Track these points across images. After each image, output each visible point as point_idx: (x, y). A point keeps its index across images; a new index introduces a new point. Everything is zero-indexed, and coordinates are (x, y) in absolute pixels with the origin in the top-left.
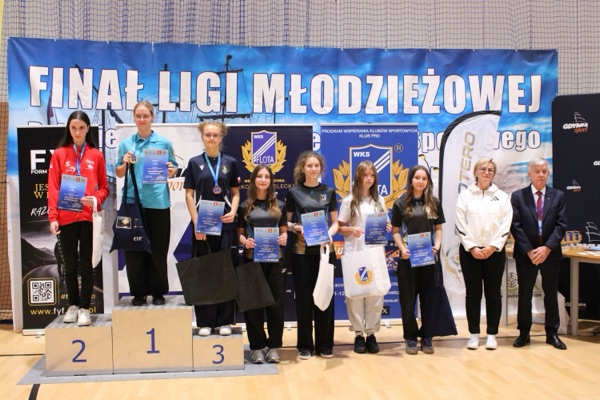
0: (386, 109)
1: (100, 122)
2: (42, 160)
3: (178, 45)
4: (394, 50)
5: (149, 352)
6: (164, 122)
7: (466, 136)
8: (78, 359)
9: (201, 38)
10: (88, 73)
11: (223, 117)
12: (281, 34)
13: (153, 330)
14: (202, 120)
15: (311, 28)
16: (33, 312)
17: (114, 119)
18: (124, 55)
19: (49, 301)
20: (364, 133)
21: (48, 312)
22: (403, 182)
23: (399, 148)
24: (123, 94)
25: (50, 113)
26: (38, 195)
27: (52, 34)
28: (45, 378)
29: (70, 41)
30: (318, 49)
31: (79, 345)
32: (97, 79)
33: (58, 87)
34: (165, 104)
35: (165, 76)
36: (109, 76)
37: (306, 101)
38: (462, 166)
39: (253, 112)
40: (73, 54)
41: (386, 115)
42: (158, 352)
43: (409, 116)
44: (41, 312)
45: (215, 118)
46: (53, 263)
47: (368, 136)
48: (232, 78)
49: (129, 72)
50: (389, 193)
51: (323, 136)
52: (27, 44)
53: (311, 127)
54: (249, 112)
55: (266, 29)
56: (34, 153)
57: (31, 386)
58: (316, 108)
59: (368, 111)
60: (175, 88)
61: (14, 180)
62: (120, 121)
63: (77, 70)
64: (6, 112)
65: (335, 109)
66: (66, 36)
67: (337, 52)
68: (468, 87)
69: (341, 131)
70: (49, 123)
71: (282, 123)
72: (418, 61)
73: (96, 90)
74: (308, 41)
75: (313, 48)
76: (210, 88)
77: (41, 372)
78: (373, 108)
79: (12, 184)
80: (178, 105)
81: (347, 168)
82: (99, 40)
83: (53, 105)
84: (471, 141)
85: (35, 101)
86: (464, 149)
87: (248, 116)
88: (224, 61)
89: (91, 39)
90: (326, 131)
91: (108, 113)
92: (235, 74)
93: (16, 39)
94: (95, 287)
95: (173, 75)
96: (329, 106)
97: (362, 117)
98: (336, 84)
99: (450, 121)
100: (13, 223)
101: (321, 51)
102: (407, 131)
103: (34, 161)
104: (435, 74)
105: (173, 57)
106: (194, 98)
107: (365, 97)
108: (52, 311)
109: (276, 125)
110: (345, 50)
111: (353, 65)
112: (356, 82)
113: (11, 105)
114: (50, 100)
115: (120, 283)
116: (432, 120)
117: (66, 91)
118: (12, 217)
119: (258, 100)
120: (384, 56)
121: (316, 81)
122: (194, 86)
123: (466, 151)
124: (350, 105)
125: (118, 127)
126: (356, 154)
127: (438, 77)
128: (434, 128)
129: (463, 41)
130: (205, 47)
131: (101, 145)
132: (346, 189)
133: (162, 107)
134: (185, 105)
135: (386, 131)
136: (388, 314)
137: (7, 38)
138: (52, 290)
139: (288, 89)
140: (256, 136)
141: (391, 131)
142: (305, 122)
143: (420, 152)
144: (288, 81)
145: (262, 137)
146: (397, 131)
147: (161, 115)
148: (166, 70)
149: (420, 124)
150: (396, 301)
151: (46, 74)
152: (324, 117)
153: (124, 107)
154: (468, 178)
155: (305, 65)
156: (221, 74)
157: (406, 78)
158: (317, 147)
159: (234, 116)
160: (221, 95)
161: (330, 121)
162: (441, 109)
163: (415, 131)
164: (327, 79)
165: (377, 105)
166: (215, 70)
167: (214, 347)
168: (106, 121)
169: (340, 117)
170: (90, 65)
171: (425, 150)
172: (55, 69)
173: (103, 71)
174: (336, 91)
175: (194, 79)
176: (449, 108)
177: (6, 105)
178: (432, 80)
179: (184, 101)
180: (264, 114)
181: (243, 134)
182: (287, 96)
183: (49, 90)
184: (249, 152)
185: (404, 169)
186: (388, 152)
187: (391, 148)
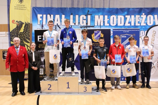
0: (131, 24)
1: (55, 28)
2: (41, 38)
3: (75, 8)
4: (133, 8)
5: (67, 88)
7: (153, 32)
8: (49, 89)
9: (81, 6)
10: (52, 16)
11: (87, 27)
12: (102, 4)
13: (68, 82)
14: (81, 28)
15: (110, 3)
18: (61, 11)
19: (42, 74)
20: (125, 31)
21: (42, 77)
22: (135, 44)
23: (134, 35)
24: (61, 21)
25: (42, 26)
26: (39, 47)
27: (43, 6)
28: (41, 94)
29: (48, 8)
31: (50, 85)
33: (44, 19)
34: (72, 24)
35: (72, 16)
36: (57, 17)
37: (109, 22)
38: (152, 40)
39: (95, 26)
40: (48, 11)
41: (131, 26)
42: (69, 88)
43: (137, 26)
45: (84, 27)
46: (43, 64)
47: (126, 32)
48: (89, 16)
49: (62, 15)
51: (113, 32)
52: (37, 9)
53: (110, 29)
54: (94, 25)
55: (98, 3)
56: (38, 36)
57: (38, 95)
58: (112, 24)
59: (126, 25)
60: (74, 19)
62: (60, 28)
63: (49, 15)
64: (32, 26)
65: (117, 24)
66: (47, 6)
67: (117, 9)
68: (154, 18)
69: (118, 30)
70: (42, 29)
71: (102, 28)
72: (140, 11)
73: (54, 20)
74: (109, 6)
75: (111, 8)
76: (83, 19)
77: (40, 92)
78: (127, 24)
80: (75, 24)
81: (120, 40)
82: (55, 7)
83: (43, 24)
84: (155, 33)
85: (39, 23)
86: (153, 35)
87: (93, 26)
88: (87, 12)
89: (53, 7)
90: (114, 30)
91: (57, 26)
92: (90, 16)
93: (34, 7)
95: (74, 16)
96: (115, 24)
97: (124, 27)
98: (117, 18)
99: (148, 27)
101: (113, 9)
102: (136, 30)
103: (39, 38)
104: (145, 15)
105: (74, 11)
106: (79, 22)
107: (125, 21)
108: (43, 76)
111: (122, 13)
112: (123, 17)
113: (33, 24)
114: (43, 23)
115: (60, 70)
116: (143, 27)
117: (46, 20)
119: (96, 22)
120: (130, 10)
121: (112, 17)
122: (79, 19)
123: (153, 36)
124: (121, 24)
126: (122, 37)
128: (144, 30)
129: (153, 5)
130: (82, 9)
134: (77, 24)
135: (131, 30)
137: (32, 7)
138: (43, 71)
139: (104, 19)
140: (95, 32)
141: (132, 30)
142: (108, 28)
143: (140, 36)
144: (104, 17)
145: (97, 32)
146: (134, 30)
148: (72, 15)
149: (140, 28)
151: (42, 16)
152: (114, 27)
153: (61, 24)
154: (154, 43)
155: (109, 13)
156: (86, 15)
157: (137, 16)
158: (112, 35)
159: (89, 27)
160: (86, 21)
161: (115, 28)
162: (146, 24)
163: (139, 30)
164: (115, 16)
165: (128, 23)
166: (85, 14)
167: (84, 87)
168: (57, 28)
169: (118, 27)
170: (53, 14)
171: (141, 36)
172: (44, 15)
173: (56, 15)
174: (117, 20)
175: (79, 17)
176: (149, 24)
177: (32, 24)
178: (144, 16)
179: (77, 23)
180: (98, 26)
181: (92, 31)
182: (104, 21)
183: (42, 20)
184: (94, 36)
185: (136, 41)
186: (131, 36)
187: (132, 35)
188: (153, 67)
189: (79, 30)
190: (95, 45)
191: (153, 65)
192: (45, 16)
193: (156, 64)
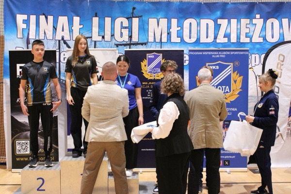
0: (229, 39)
1: (57, 47)
4: (235, 3)
6: (95, 47)
7: (279, 56)
8: (40, 189)
10: (50, 18)
11: (130, 45)
14: (117, 47)
16: (18, 159)
17: (65, 46)
18: (71, 7)
19: (27, 153)
20: (215, 55)
21: (26, 159)
22: (239, 85)
23: (237, 63)
24: (71, 31)
25: (28, 42)
30: (188, 3)
31: (41, 180)
32: (56, 22)
33: (33, 26)
34: (96, 37)
35: (96, 20)
36: (63, 20)
37: (180, 35)
39: (148, 42)
40: (41, 7)
41: (229, 43)
43: (244, 44)
44: (22, 159)
45: (125, 45)
47: (218, 56)
48: (136, 21)
49: (74, 17)
50: (230, 91)
51: (190, 56)
53: (183, 51)
54: (146, 41)
56: (18, 66)
58: (186, 39)
59: (218, 41)
60: (102, 27)
61: (7, 81)
62: (69, 47)
63: (44, 16)
64: (3, 41)
65: (198, 39)
67: (199, 4)
68: (281, 26)
69: (201, 53)
70: (28, 48)
71: (166, 48)
72: (250, 11)
73: (55, 28)
75: (185, 3)
76: (122, 27)
78: (221, 39)
79: (6, 84)
80: (103, 37)
83: (30, 37)
84: (282, 60)
85: (20, 35)
86: (278, 64)
87: (145, 44)
88: (131, 11)
90: (190, 53)
91: (62, 42)
92: (138, 19)
94: (54, 146)
95: (100, 19)
96: (193, 38)
97: (215, 45)
98: (199, 24)
99: (269, 47)
100: (7, 106)
101: (190, 4)
102: (242, 53)
103: (19, 70)
104: (260, 18)
105: (101, 8)
106: (113, 33)
107: (216, 33)
108: (29, 159)
109: (162, 49)
110: (204, 3)
111: (209, 13)
112: (211, 24)
113: (5, 37)
114: (28, 34)
116: (258, 46)
117: (38, 28)
118: (7, 103)
119: (151, 34)
120: (229, 7)
121: (187, 23)
122: (113, 26)
123: (279, 66)
124: (207, 38)
125: (68, 51)
126: (210, 67)
127: (263, 19)
128: (259, 51)
130: (118, 2)
131: (58, 61)
133: (94, 39)
134: (108, 37)
135: (229, 53)
136: (229, 165)
138: (29, 147)
139: (169, 27)
140: (149, 56)
141: (232, 53)
142: (179, 48)
143: (250, 66)
144: (169, 23)
145: (153, 57)
146: (236, 53)
147: (93, 43)
148: (96, 16)
149: (251, 49)
150: (234, 157)
151: (26, 19)
152: (191, 45)
153: (72, 38)
155: (180, 13)
156: (129, 18)
157: (242, 20)
158: (186, 63)
159: (136, 44)
160: (129, 31)
161: (194, 47)
162: (263, 39)
163: (247, 53)
164: (193, 21)
165: (224, 37)
166: (125, 16)
168: (61, 47)
169: (201, 45)
170: (52, 13)
171: (253, 65)
172: (31, 16)
173: (59, 17)
174: (199, 29)
175: (113, 22)
176: (269, 39)
177: (3, 37)
178: (258, 21)
179: (107, 35)
180: (155, 43)
181: (142, 55)
182: (169, 32)
183: (28, 28)
184: (145, 66)
185: (240, 76)
186: (230, 66)
187: (232, 64)
188: (278, 136)
189: (113, 52)
190: (148, 87)
191: (279, 131)
192: (33, 18)
193: (285, 128)
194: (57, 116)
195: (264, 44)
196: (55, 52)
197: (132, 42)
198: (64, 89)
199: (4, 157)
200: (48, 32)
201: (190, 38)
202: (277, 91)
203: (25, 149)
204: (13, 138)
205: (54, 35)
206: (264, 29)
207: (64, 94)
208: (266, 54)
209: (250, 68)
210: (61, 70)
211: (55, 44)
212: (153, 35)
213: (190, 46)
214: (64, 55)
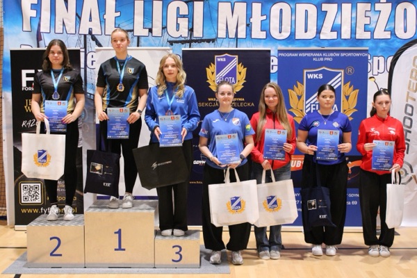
0: (339, 34)
1: (82, 46)
2: (32, 79)
5: (116, 250)
6: (138, 46)
7: (414, 60)
8: (54, 253)
10: (72, 2)
11: (190, 42)
13: (120, 230)
14: (172, 45)
16: (24, 211)
17: (94, 42)
19: (37, 201)
20: (317, 57)
21: (36, 211)
22: (353, 102)
23: (350, 70)
24: (102, 21)
25: (39, 38)
26: (28, 109)
28: (26, 269)
31: (56, 241)
32: (80, 7)
33: (46, 14)
34: (140, 30)
35: (139, 5)
36: (91, 5)
37: (265, 28)
38: (409, 88)
39: (217, 38)
41: (339, 40)
42: (124, 250)
43: (361, 41)
44: (30, 211)
45: (183, 42)
47: (322, 59)
48: (198, 6)
51: (279, 58)
53: (269, 51)
54: (213, 37)
56: (24, 72)
57: (14, 275)
58: (275, 33)
59: (322, 37)
60: (148, 15)
61: (8, 95)
62: (99, 45)
64: (2, 37)
65: (293, 34)
69: (296, 55)
70: (38, 46)
71: (244, 47)
73: (79, 17)
76: (179, 16)
77: (24, 263)
78: (327, 34)
79: (6, 99)
80: (151, 31)
81: (302, 88)
83: (42, 30)
85: (26, 27)
86: (412, 72)
87: (213, 41)
90: (280, 54)
91: (89, 37)
92: (202, 3)
94: (77, 191)
95: (146, 4)
96: (285, 32)
97: (319, 42)
98: (293, 12)
99: (399, 45)
100: (7, 133)
102: (358, 55)
103: (25, 79)
104: (387, 2)
106: (164, 24)
107: (320, 24)
108: (40, 210)
109: (238, 49)
112: (312, 10)
113: (6, 30)
114: (39, 25)
116: (382, 45)
117: (53, 17)
118: (7, 128)
119: (222, 26)
121: (275, 9)
122: (165, 14)
123: (414, 74)
124: (306, 31)
125: (98, 50)
126: (310, 76)
127: (390, 4)
128: (385, 53)
131: (82, 65)
132: (300, 108)
133: (137, 33)
134: (157, 30)
135: (338, 55)
138: (40, 193)
139: (249, 16)
140: (219, 59)
141: (343, 55)
142: (264, 47)
143: (370, 75)
144: (249, 9)
145: (225, 60)
146: (349, 54)
147: (136, 39)
149: (372, 49)
151: (36, 3)
152: (279, 42)
153: (103, 32)
154: (414, 100)
156: (189, 2)
157: (360, 5)
158: (274, 70)
159: (200, 41)
160: (189, 22)
161: (287, 46)
162: (391, 34)
163: (366, 55)
164: (286, 7)
165: (331, 31)
167: (174, 247)
168: (88, 45)
169: (297, 42)
171: (375, 73)
173: (85, 0)
174: (293, 18)
175: (165, 7)
176: (400, 33)
177: (1, 30)
178: (384, 7)
179: (156, 27)
180: (227, 39)
181: (208, 57)
182: (248, 23)
183: (38, 16)
184: (213, 73)
185: (354, 90)
186: (340, 75)
187: (342, 71)
188: (411, 178)
191: (412, 172)
192: (46, 1)
194: (81, 148)
195: (393, 41)
196: (78, 52)
197: (193, 39)
198: (92, 108)
199: (4, 208)
200: (69, 23)
201: (280, 32)
202: (411, 113)
203: (35, 196)
204: (17, 180)
205: (77, 27)
206: (392, 19)
207: (92, 114)
208: (394, 56)
209: (371, 78)
210: (88, 79)
211: (79, 40)
212: (225, 28)
213: (280, 44)
214: (92, 57)
